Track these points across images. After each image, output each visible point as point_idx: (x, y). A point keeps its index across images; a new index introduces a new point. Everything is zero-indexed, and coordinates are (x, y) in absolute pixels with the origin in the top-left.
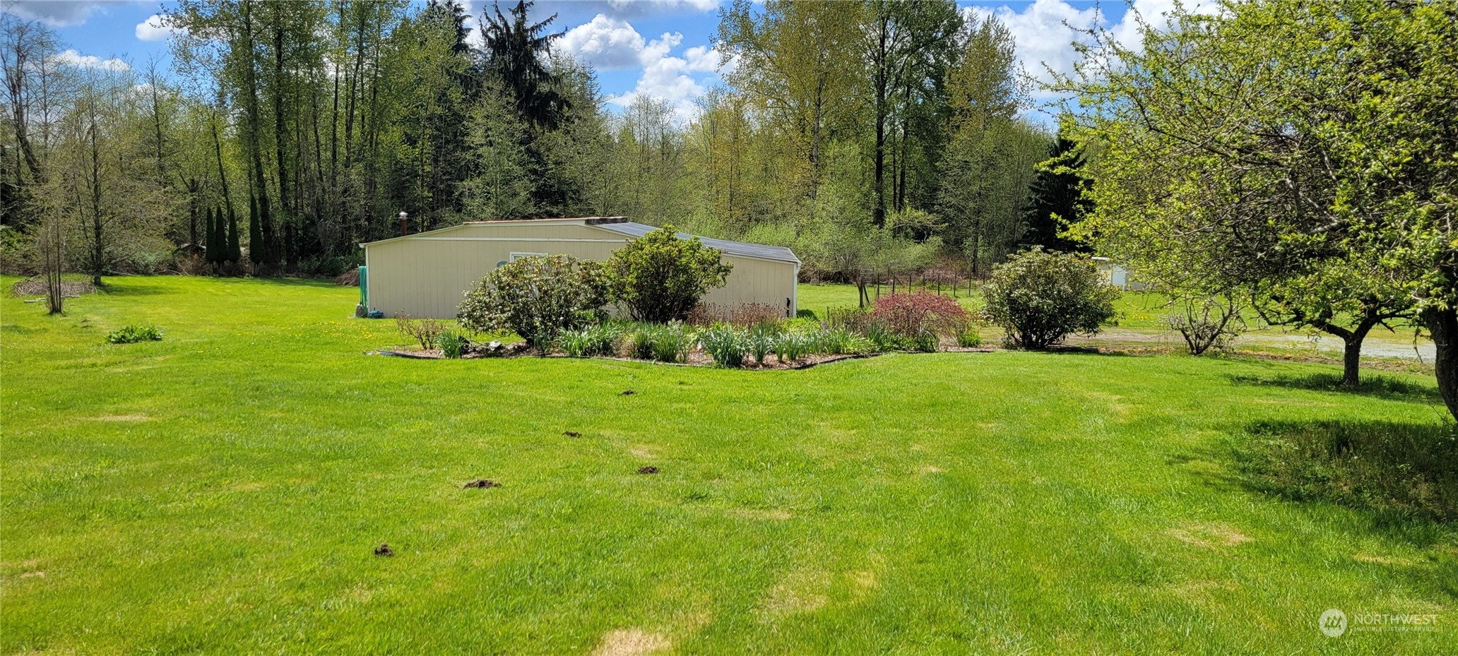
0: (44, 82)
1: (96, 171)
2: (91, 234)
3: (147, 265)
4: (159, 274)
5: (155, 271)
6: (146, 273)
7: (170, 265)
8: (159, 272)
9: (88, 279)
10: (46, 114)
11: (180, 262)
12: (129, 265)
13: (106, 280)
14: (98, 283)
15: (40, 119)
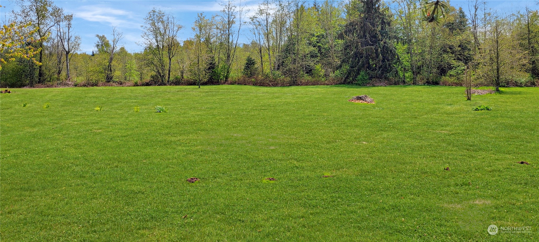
0: (485, 16)
1: (497, 48)
2: (495, 71)
3: (521, 83)
4: (527, 86)
5: (525, 85)
6: (521, 86)
7: (531, 83)
8: (526, 86)
9: (493, 88)
10: (485, 28)
11: (536, 81)
12: (514, 83)
13: (501, 89)
14: (498, 90)
15: (483, 30)
